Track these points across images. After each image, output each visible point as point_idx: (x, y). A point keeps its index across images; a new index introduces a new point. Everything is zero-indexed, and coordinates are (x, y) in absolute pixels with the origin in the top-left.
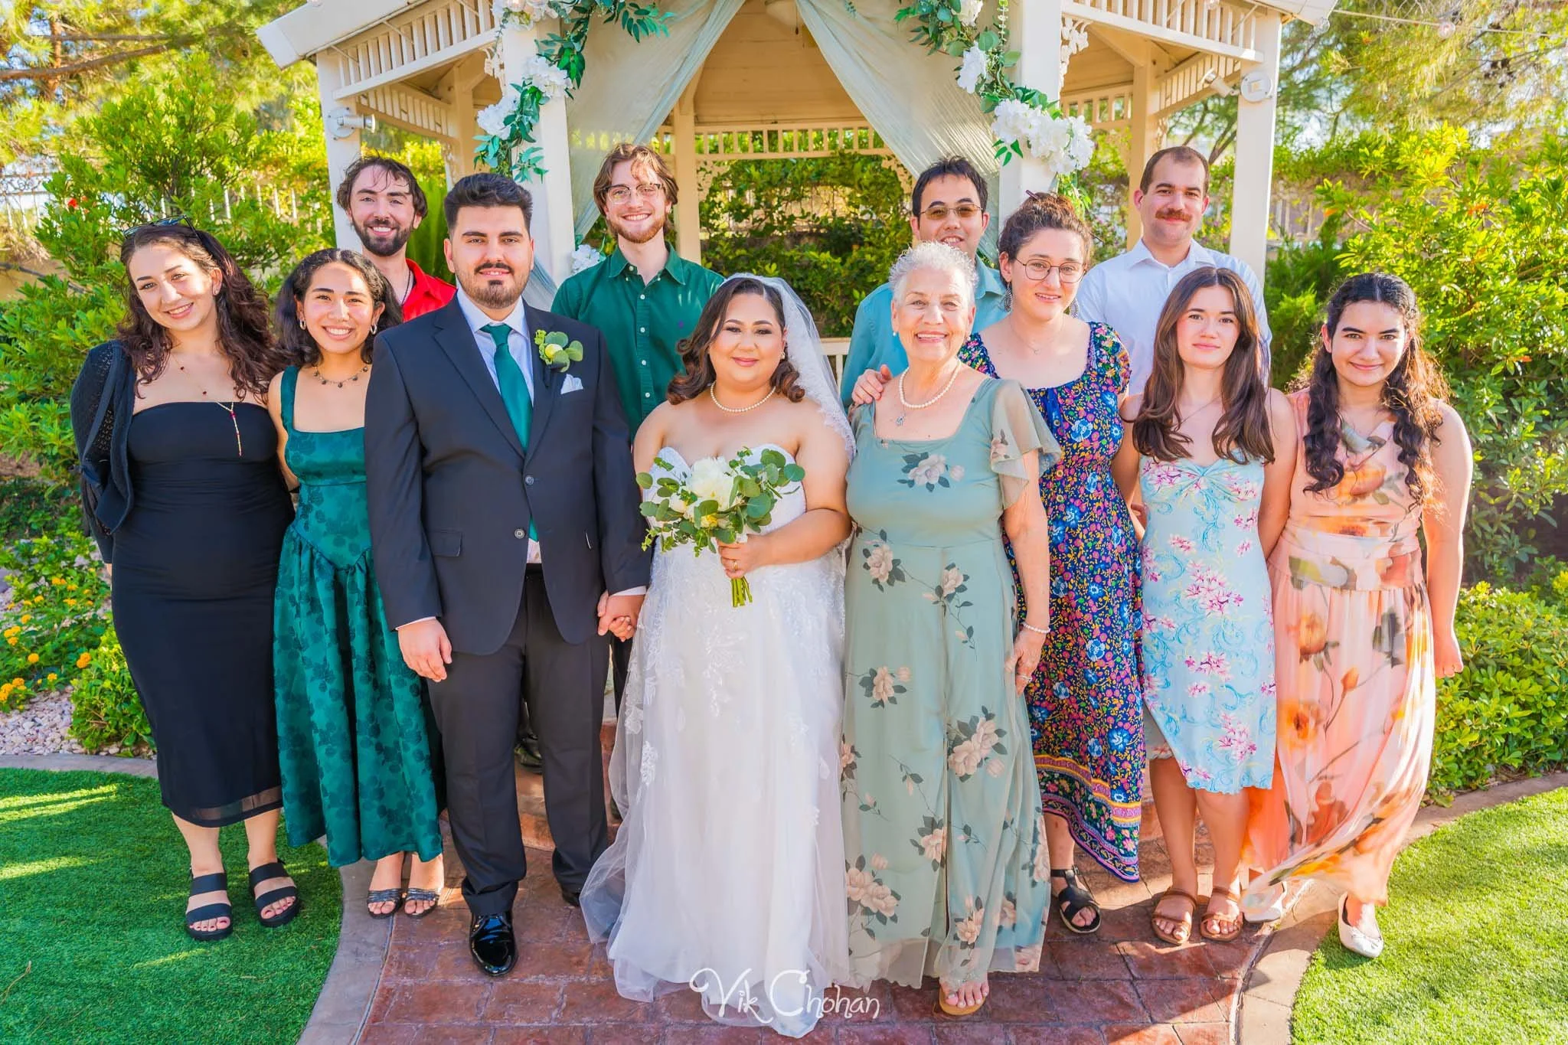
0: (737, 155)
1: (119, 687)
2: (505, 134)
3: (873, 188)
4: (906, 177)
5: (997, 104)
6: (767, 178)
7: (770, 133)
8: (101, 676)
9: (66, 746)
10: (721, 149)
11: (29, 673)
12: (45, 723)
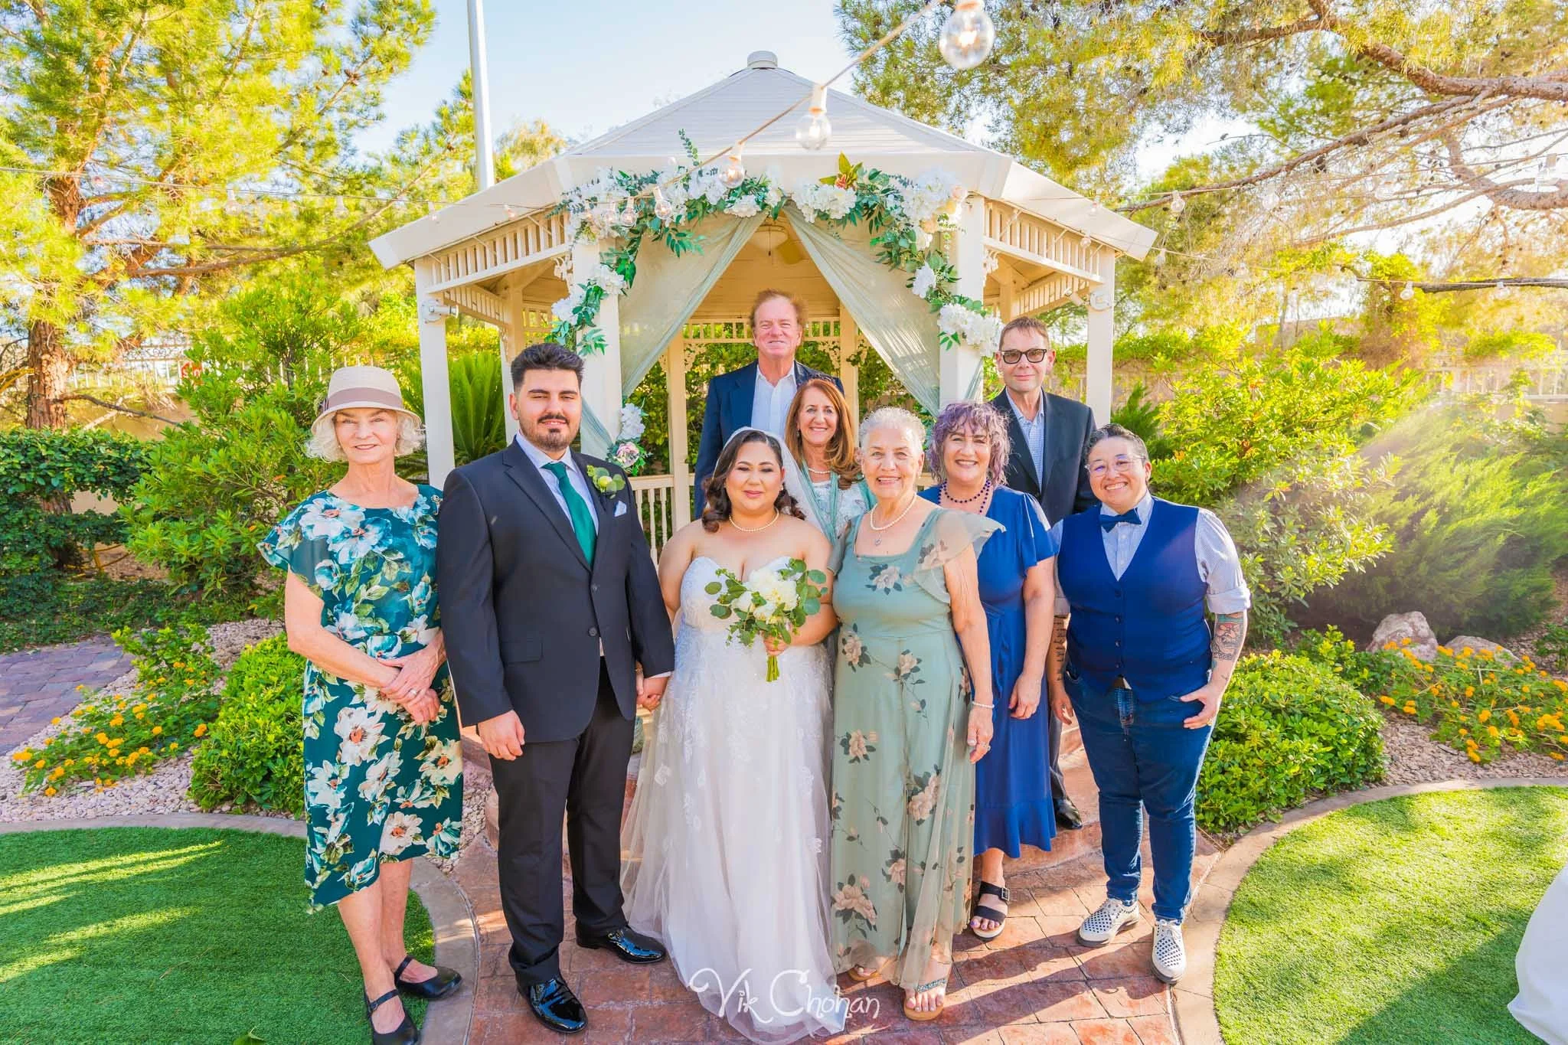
0: (712, 340)
1: (235, 755)
2: (574, 323)
4: (836, 357)
5: (939, 307)
6: (733, 357)
7: (737, 325)
8: (219, 747)
9: (184, 806)
10: (702, 335)
11: (154, 743)
12: (165, 785)
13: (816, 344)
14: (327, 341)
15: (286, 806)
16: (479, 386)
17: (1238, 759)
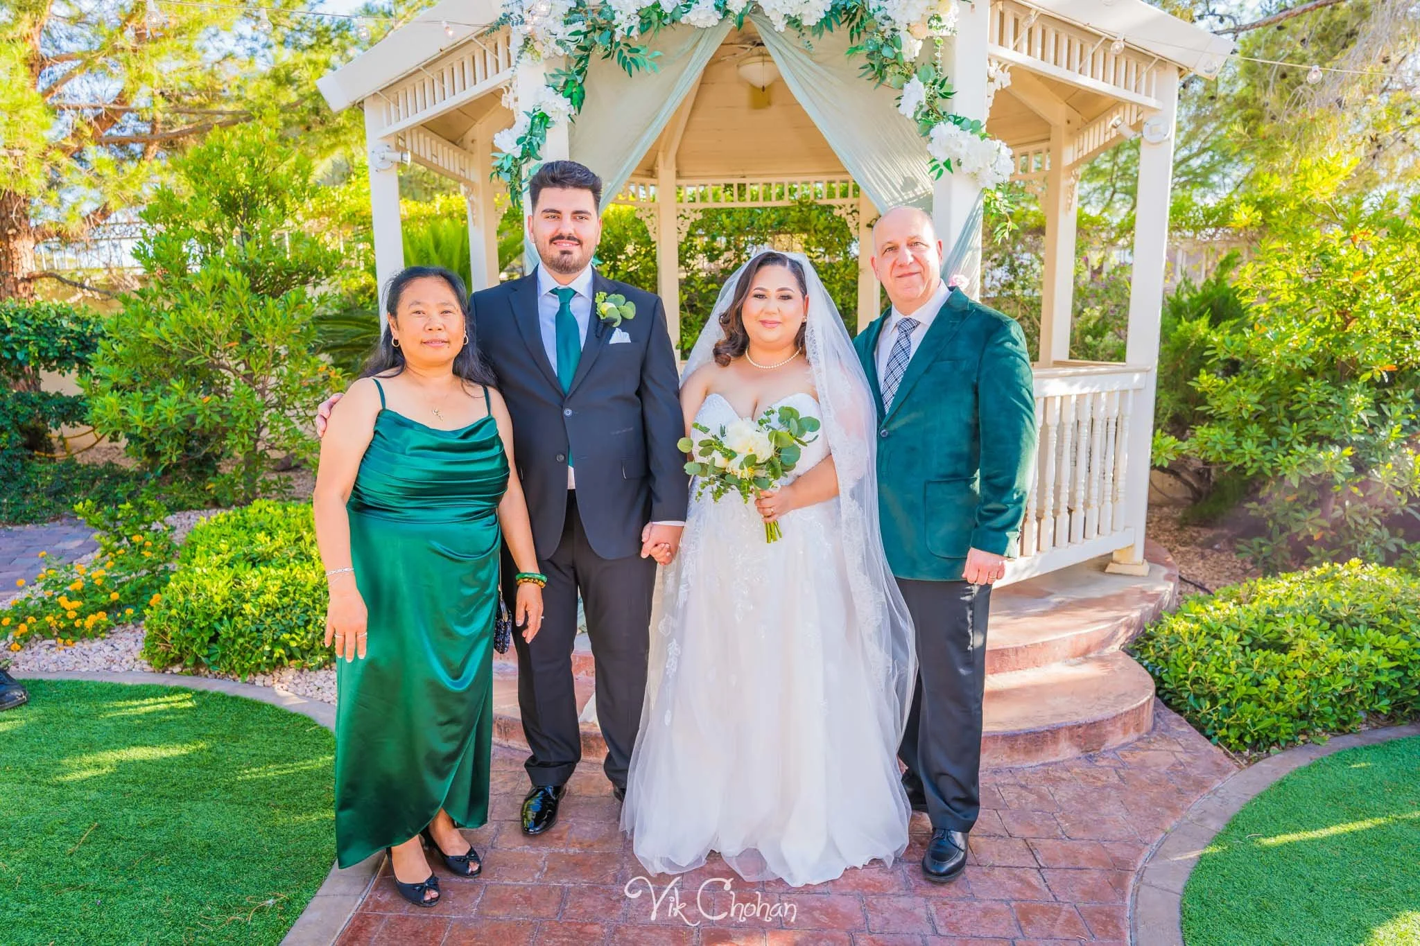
0: (711, 204)
2: (518, 155)
3: (826, 232)
4: (854, 223)
5: (930, 127)
6: (736, 225)
7: (739, 186)
8: (169, 607)
9: (138, 666)
10: (698, 199)
11: (111, 608)
12: (122, 648)
13: (831, 207)
15: (234, 668)
16: (447, 257)
17: (1277, 670)
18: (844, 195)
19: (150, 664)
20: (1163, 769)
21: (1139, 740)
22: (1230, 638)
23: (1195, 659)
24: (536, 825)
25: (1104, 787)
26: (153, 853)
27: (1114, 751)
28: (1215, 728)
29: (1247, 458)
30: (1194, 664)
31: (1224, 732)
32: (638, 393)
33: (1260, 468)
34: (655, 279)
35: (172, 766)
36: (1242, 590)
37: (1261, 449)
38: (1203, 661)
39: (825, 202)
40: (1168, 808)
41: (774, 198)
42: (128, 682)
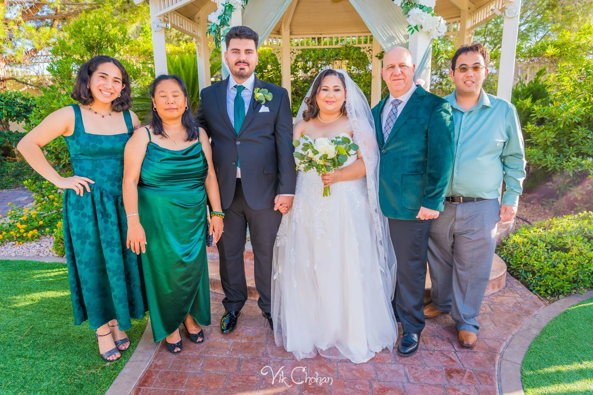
0: (305, 47)
2: (219, 23)
3: (357, 59)
4: (370, 55)
5: (409, 11)
6: (317, 56)
9: (51, 254)
10: (300, 45)
11: (39, 228)
12: (44, 246)
13: (360, 48)
14: (114, 46)
16: (187, 71)
17: (563, 261)
18: (366, 42)
19: (56, 253)
20: (511, 305)
21: (499, 291)
22: (541, 246)
23: (525, 255)
24: (227, 329)
25: (484, 314)
26: (56, 340)
27: (488, 297)
28: (534, 286)
29: (549, 162)
30: (525, 257)
31: (538, 288)
32: (273, 134)
33: (554, 167)
34: (280, 81)
35: (65, 300)
36: (546, 223)
37: (555, 159)
38: (529, 256)
39: (357, 45)
40: (514, 323)
41: (334, 44)
42: (47, 261)
